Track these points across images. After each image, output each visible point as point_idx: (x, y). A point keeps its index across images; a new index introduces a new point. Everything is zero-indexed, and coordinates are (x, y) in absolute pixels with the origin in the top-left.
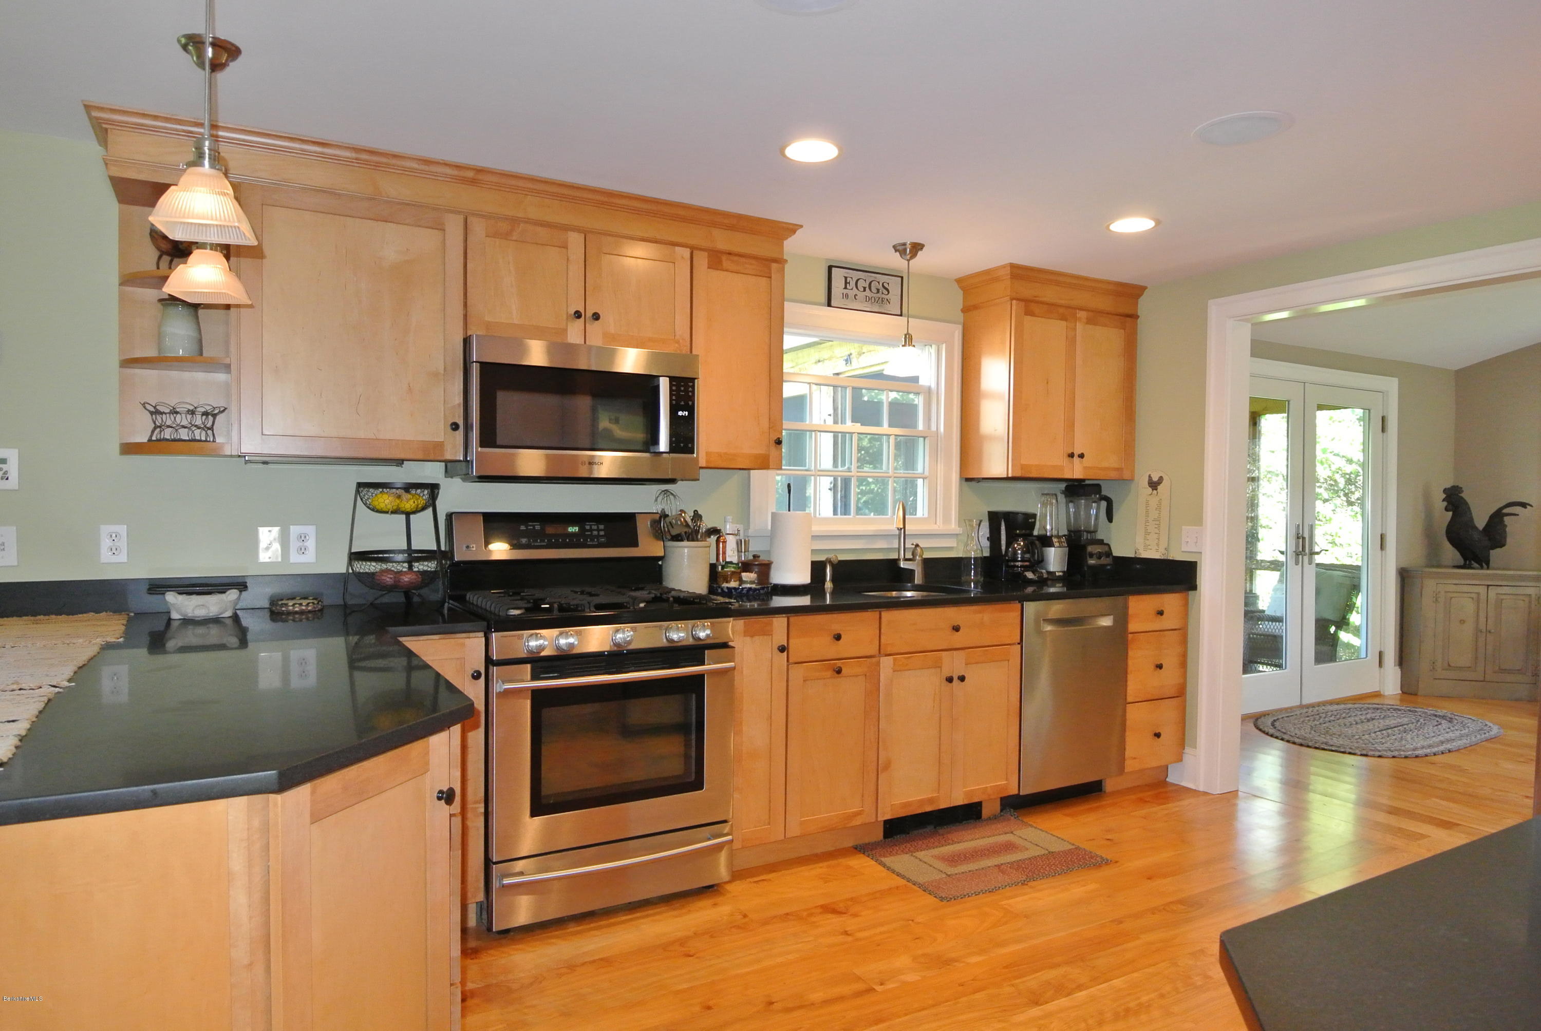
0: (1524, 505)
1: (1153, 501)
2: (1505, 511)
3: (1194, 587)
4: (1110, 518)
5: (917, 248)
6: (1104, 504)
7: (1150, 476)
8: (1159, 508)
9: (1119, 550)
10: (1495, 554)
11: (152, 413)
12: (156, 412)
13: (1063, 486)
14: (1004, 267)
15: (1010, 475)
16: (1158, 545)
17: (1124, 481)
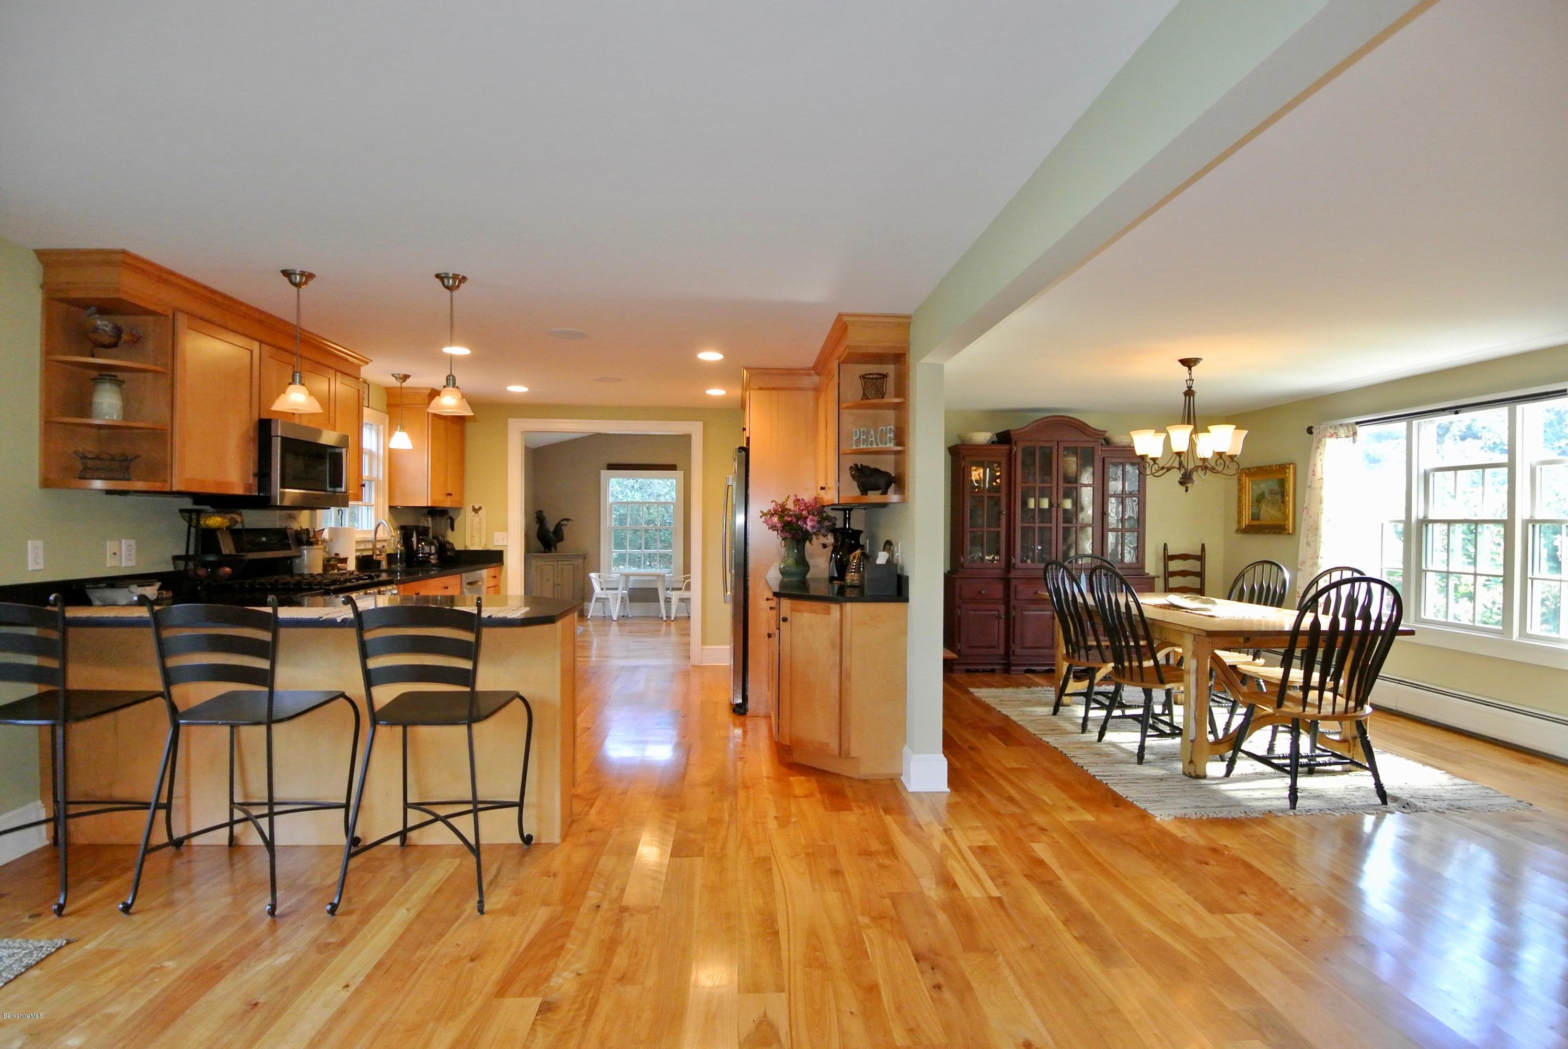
0: (568, 520)
1: (476, 519)
2: (562, 523)
3: (503, 564)
4: (453, 529)
5: (405, 377)
6: (449, 520)
7: (473, 506)
8: (480, 523)
9: (459, 547)
10: (559, 545)
11: (81, 458)
12: (84, 457)
13: (426, 510)
14: (427, 388)
15: (429, 505)
16: (480, 542)
17: (458, 509)
